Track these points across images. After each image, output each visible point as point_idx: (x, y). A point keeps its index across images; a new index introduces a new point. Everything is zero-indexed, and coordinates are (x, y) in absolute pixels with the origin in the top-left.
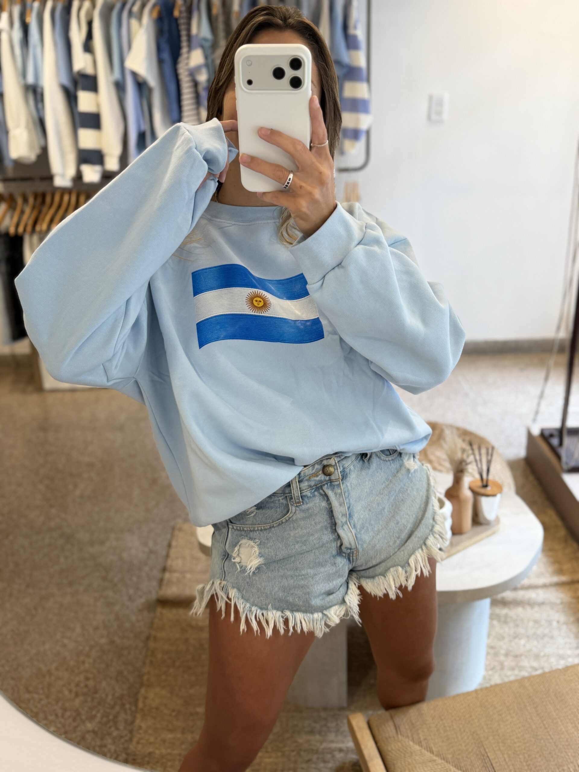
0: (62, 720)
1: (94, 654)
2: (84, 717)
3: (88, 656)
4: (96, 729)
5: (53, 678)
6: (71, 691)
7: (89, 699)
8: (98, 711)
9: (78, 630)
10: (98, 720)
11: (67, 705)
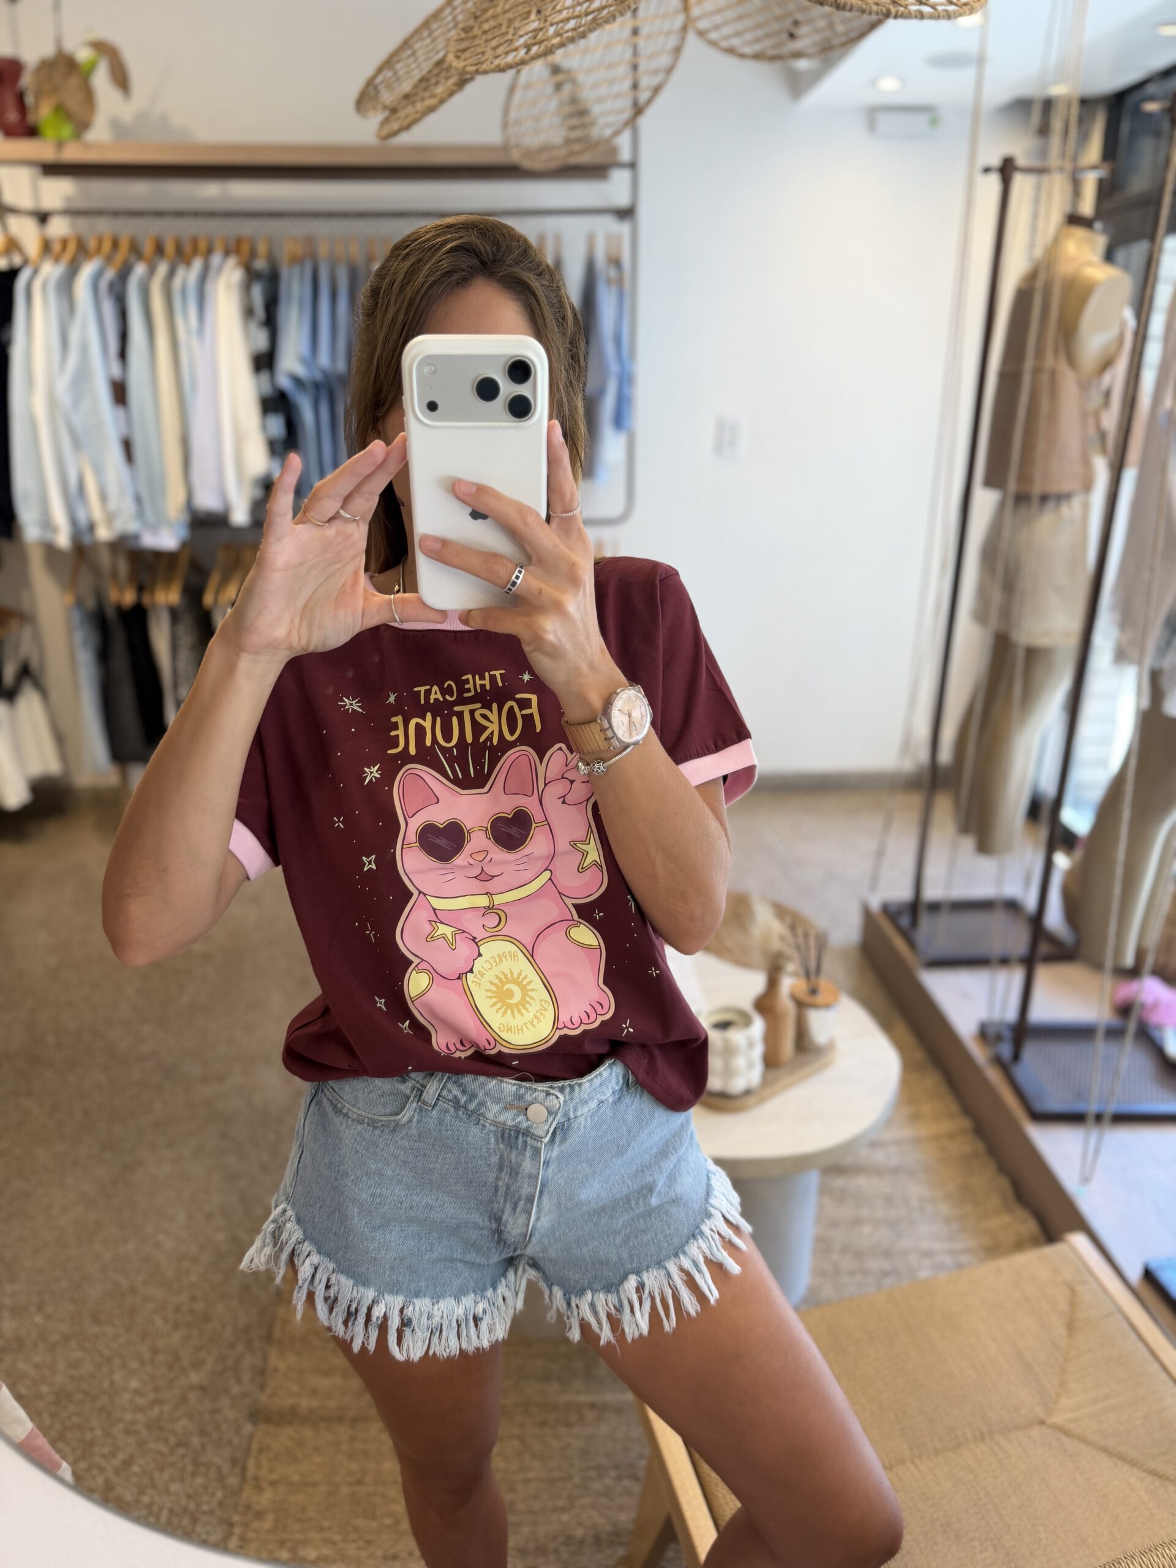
0: (151, 1368)
1: (205, 1257)
2: (185, 1364)
3: (195, 1261)
4: (205, 1382)
5: (138, 1299)
6: (166, 1320)
7: (195, 1333)
8: (210, 1353)
11: (160, 1343)
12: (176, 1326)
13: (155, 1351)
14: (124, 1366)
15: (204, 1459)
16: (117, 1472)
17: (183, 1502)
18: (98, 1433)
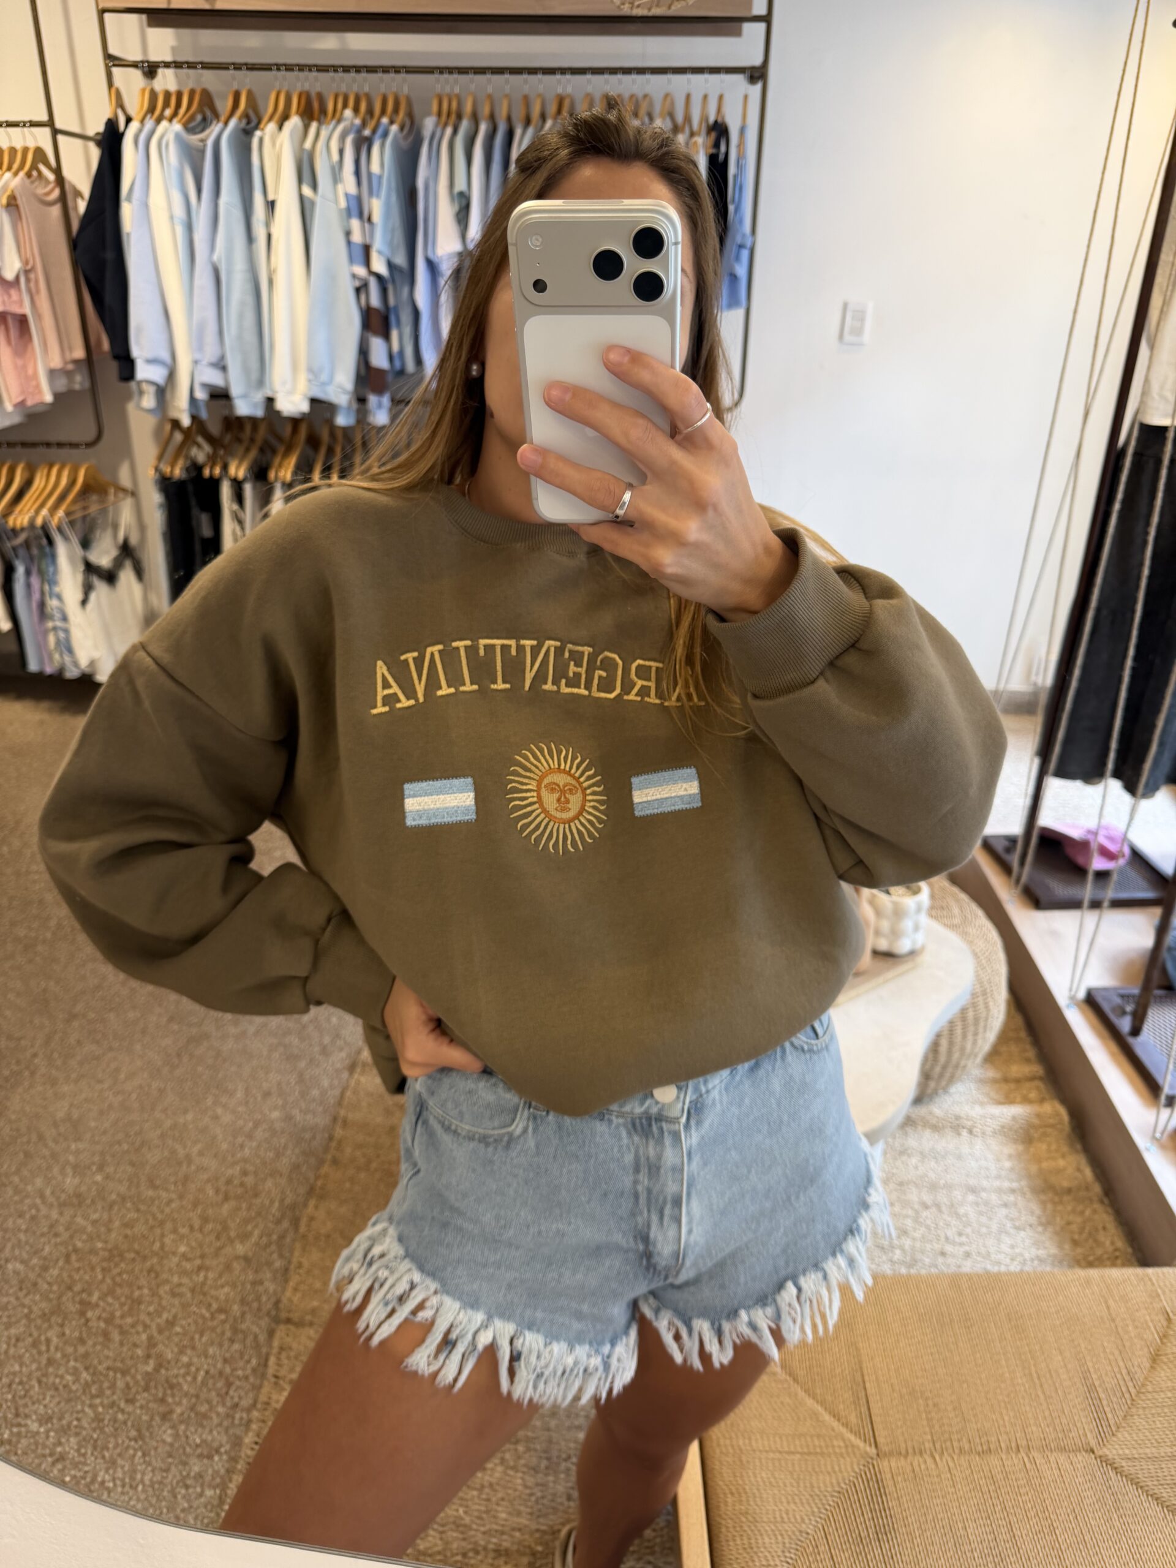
0: (199, 1236)
1: (259, 1134)
2: (233, 1234)
3: (250, 1136)
4: (250, 1254)
5: (193, 1168)
6: (217, 1191)
7: (244, 1205)
8: (256, 1226)
9: (240, 1094)
10: (253, 1240)
11: (210, 1212)
12: (226, 1198)
13: (205, 1220)
14: (175, 1231)
15: (244, 1326)
16: (160, 1331)
17: (219, 1365)
18: (146, 1291)
